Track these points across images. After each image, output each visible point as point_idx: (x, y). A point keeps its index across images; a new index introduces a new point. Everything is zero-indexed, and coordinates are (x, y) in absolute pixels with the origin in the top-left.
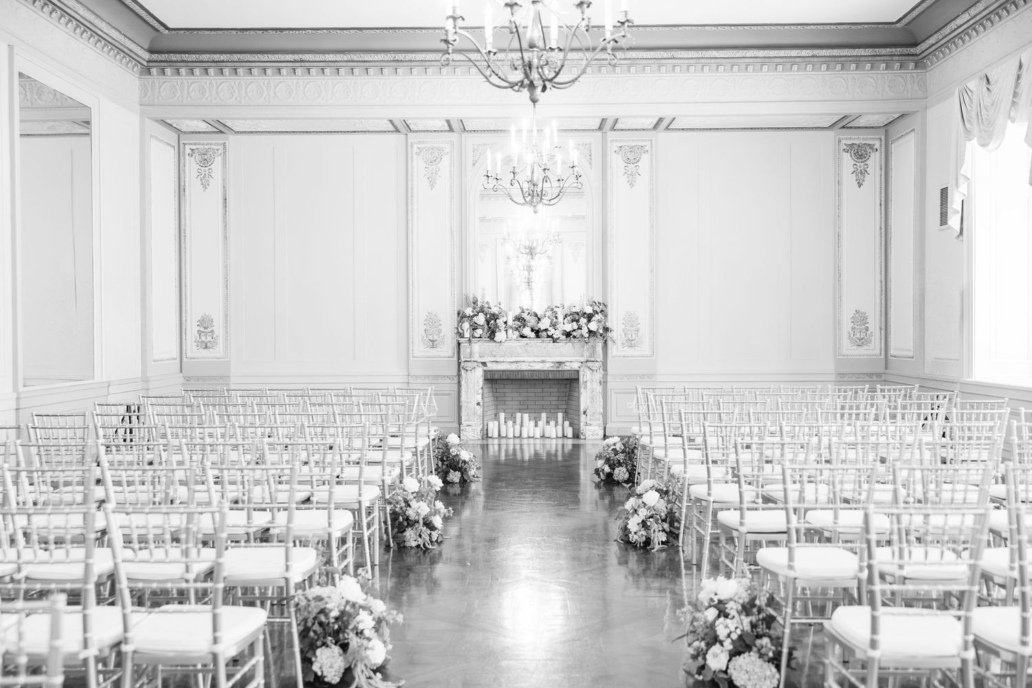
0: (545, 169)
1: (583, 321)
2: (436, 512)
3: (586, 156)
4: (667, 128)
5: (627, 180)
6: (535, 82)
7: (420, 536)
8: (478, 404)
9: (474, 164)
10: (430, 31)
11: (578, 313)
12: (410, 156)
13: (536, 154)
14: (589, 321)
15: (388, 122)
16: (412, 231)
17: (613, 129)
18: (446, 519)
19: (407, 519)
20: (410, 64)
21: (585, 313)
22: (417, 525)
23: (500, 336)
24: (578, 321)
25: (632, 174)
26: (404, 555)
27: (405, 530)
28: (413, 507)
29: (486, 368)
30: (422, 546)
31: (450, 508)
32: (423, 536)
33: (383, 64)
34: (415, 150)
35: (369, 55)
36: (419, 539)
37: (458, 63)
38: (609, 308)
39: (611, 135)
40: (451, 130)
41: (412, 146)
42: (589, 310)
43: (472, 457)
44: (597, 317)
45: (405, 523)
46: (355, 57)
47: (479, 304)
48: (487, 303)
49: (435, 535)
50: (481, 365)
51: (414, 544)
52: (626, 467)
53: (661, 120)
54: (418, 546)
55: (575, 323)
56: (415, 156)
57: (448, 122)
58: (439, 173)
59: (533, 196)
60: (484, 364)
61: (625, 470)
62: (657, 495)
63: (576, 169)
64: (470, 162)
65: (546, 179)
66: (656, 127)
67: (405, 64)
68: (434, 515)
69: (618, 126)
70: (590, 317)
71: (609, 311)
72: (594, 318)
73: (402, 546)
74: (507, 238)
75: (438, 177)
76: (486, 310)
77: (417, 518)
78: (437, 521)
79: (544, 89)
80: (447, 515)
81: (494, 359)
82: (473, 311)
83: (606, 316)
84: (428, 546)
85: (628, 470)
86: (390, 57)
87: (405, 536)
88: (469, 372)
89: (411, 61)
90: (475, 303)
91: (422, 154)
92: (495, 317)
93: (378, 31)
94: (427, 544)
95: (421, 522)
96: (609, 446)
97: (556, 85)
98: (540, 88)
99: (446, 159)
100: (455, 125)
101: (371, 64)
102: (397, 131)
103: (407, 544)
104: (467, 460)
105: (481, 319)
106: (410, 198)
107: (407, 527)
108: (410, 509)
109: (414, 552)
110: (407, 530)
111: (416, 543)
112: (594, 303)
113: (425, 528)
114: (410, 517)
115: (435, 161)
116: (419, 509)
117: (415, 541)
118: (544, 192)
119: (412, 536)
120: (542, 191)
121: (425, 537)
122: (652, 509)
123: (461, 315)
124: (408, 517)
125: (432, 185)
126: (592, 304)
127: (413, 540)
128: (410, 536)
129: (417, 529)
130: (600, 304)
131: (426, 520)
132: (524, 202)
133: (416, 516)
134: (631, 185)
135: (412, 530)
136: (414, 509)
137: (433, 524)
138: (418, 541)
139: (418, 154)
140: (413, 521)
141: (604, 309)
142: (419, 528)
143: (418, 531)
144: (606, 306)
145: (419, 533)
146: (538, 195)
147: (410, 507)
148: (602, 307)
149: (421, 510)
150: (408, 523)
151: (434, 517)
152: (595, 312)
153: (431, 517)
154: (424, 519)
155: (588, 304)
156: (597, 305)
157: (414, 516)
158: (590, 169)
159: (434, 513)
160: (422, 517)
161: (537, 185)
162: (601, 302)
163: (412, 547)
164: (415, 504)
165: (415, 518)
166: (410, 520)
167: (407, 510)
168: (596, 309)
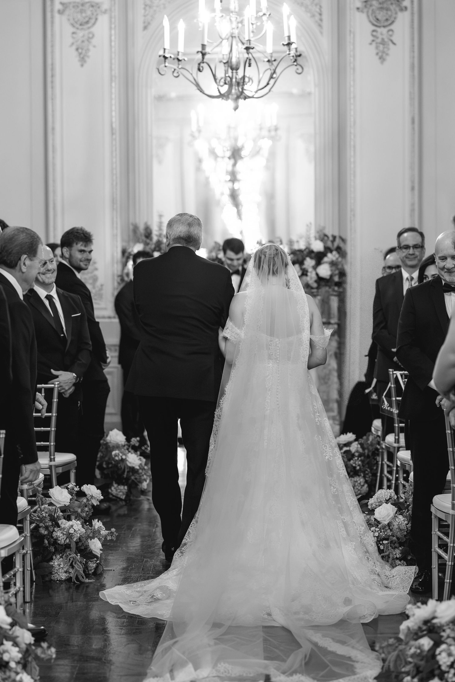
0: (248, 48)
1: (309, 263)
2: (96, 534)
3: (313, 16)
5: (375, 52)
7: (72, 566)
9: (145, 28)
11: (301, 252)
12: (49, 15)
13: (234, 25)
14: (319, 263)
16: (53, 129)
18: (107, 545)
19: (55, 542)
21: (312, 252)
24: (301, 263)
25: (383, 42)
26: (50, 591)
27: (51, 559)
28: (63, 526)
30: (74, 579)
31: (113, 530)
32: (76, 566)
34: (57, 5)
36: (71, 570)
38: (349, 243)
42: (318, 246)
44: (331, 257)
45: (52, 549)
47: (155, 239)
49: (92, 565)
51: (64, 576)
52: (364, 477)
54: (69, 580)
56: (57, 16)
58: (94, 41)
59: (231, 85)
61: (362, 480)
62: (394, 509)
63: (293, 46)
64: (140, 25)
65: (249, 62)
68: (93, 538)
70: (319, 257)
71: (349, 248)
72: (325, 259)
73: (47, 579)
74: (196, 134)
75: (91, 47)
77: (68, 541)
78: (96, 546)
80: (109, 538)
83: (344, 256)
84: (83, 580)
85: (366, 482)
87: (52, 566)
90: (148, 235)
91: (67, 12)
94: (81, 578)
95: (73, 546)
99: (103, 21)
103: (55, 577)
106: (49, 79)
107: (54, 554)
108: (59, 530)
109: (63, 586)
110: (54, 557)
111: (67, 575)
112: (326, 235)
113: (79, 555)
114: (59, 540)
115: (87, 22)
116: (72, 529)
117: (66, 572)
118: (247, 80)
119: (62, 566)
120: (244, 77)
121: (79, 567)
122: (387, 528)
123: (126, 255)
124: (56, 540)
125: (83, 60)
126: (323, 237)
127: (63, 571)
128: (59, 565)
129: (68, 555)
130: (334, 237)
131: (80, 544)
132: (218, 94)
133: (66, 539)
134: (382, 59)
135: (61, 557)
136: (64, 529)
137: (90, 549)
138: (70, 573)
139: (60, 12)
140: (62, 545)
141: (342, 245)
142: (70, 555)
143: (70, 560)
144: (343, 240)
145: (71, 561)
146: (238, 84)
147: (59, 526)
148: (337, 242)
149: (74, 530)
150: (55, 548)
151: (91, 540)
152: (328, 250)
153: (87, 539)
154: (77, 543)
155: (316, 239)
156: (331, 238)
157: (63, 538)
158: (320, 26)
159: (91, 535)
160: (75, 540)
161: (237, 69)
162: (336, 234)
163: (61, 580)
164: (65, 523)
165: (66, 541)
166: (59, 544)
167: (54, 531)
168: (329, 244)
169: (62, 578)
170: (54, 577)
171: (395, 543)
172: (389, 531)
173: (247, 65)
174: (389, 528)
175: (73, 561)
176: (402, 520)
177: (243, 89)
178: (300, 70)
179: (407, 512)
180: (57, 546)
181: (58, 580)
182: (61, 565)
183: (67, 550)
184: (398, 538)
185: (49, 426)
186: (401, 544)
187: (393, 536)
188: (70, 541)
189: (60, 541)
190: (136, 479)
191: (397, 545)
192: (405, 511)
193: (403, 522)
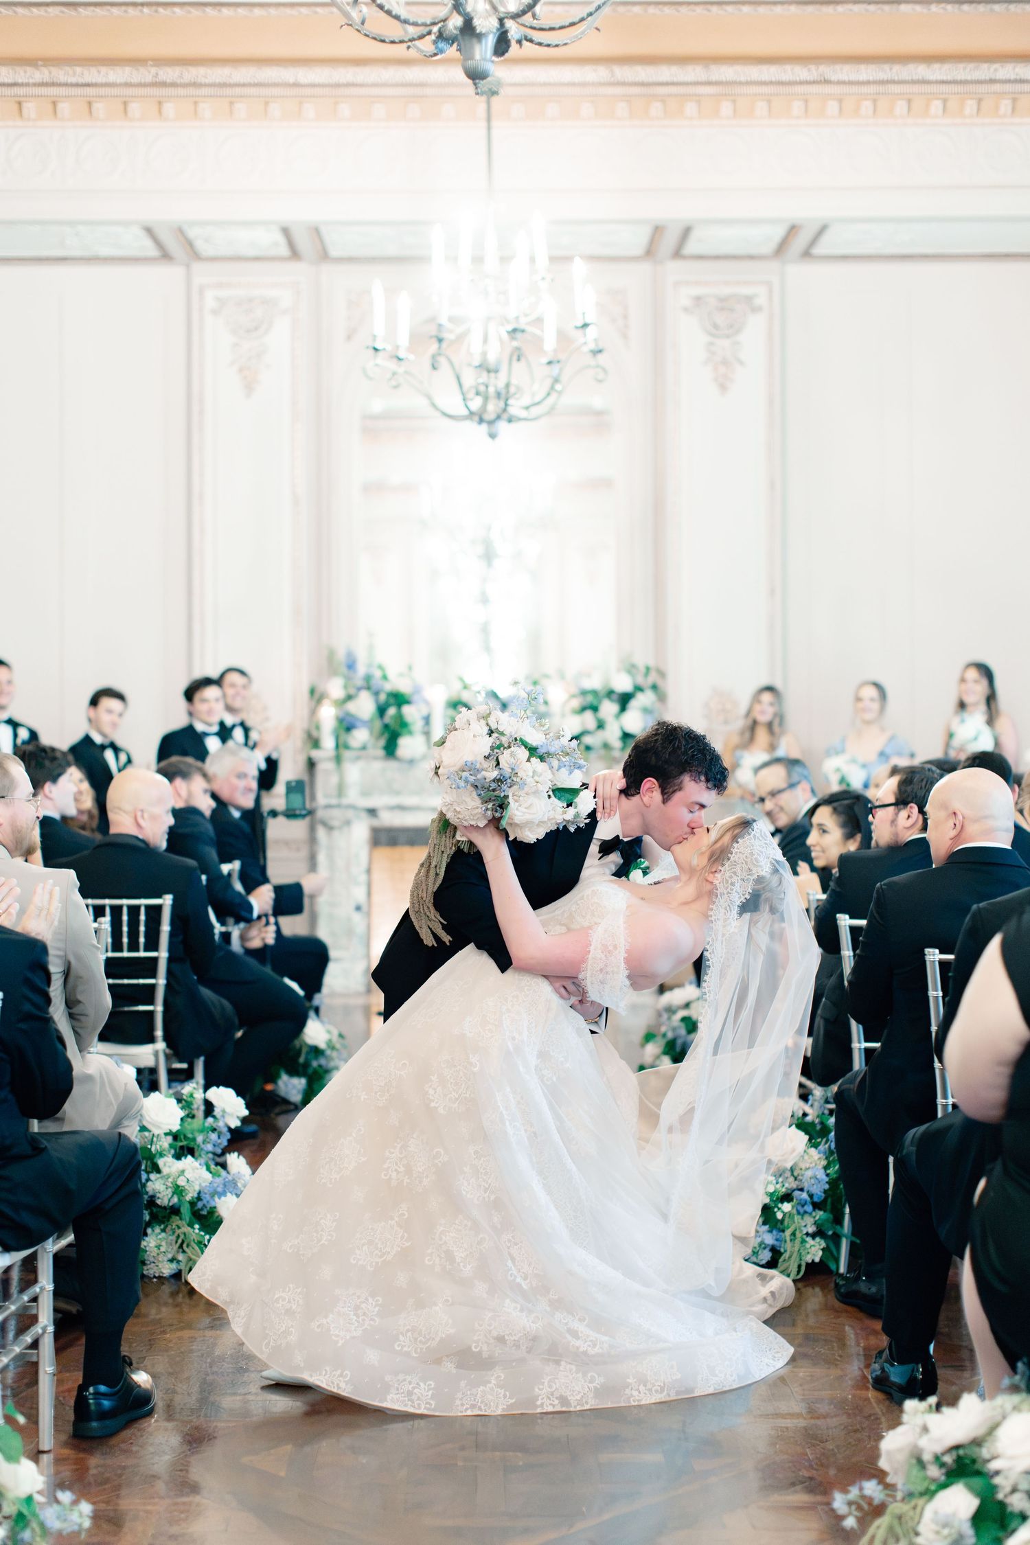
0: (515, 330)
1: (609, 708)
3: (614, 321)
4: (807, 254)
5: (712, 376)
6: (476, 22)
7: (182, 1250)
8: (358, 908)
9: (349, 338)
10: (240, 10)
11: (595, 693)
12: (196, 317)
13: (493, 298)
14: (624, 708)
15: (142, 234)
17: (677, 254)
20: (192, 91)
21: (614, 692)
22: (175, 1220)
23: (409, 745)
24: (595, 709)
25: (725, 362)
28: (165, 1170)
29: (376, 823)
32: (188, 1251)
33: (129, 91)
34: (210, 302)
35: (93, 70)
36: (180, 1257)
37: (308, 91)
38: (670, 679)
39: (674, 270)
40: (295, 254)
41: (201, 291)
42: (623, 684)
43: (335, 1039)
44: (643, 699)
46: (61, 74)
47: (361, 670)
48: (380, 667)
50: (364, 815)
53: (793, 230)
55: (589, 715)
56: (208, 318)
57: (286, 232)
58: (267, 358)
59: (486, 399)
60: (372, 812)
62: (803, 1138)
64: (340, 333)
65: (518, 355)
66: (781, 249)
67: (181, 91)
68: (223, 1194)
69: (691, 247)
70: (624, 700)
71: (670, 687)
72: (634, 703)
75: (262, 368)
76: (377, 681)
77: (175, 1200)
79: (502, 45)
81: (394, 801)
82: (345, 687)
83: (662, 697)
86: (145, 74)
88: (336, 833)
89: (194, 85)
90: (351, 666)
91: (225, 312)
92: (399, 699)
93: (115, 10)
95: (186, 1211)
96: (670, 1010)
97: (537, 36)
98: (490, 41)
99: (282, 326)
100: (303, 243)
101: (102, 91)
102: (165, 256)
103: (150, 1270)
104: (322, 1045)
105: (365, 706)
107: (149, 1224)
108: (158, 1178)
109: (166, 1289)
110: (149, 1231)
111: (174, 1266)
112: (633, 666)
113: (197, 1226)
114: (159, 1198)
115: (256, 329)
116: (182, 1178)
117: (171, 1260)
118: (512, 390)
119: (163, 1249)
120: (508, 386)
121: (194, 1252)
122: (788, 1174)
123: (317, 696)
124: (152, 1199)
125: (249, 387)
126: (631, 669)
127: (166, 1259)
128: (158, 1247)
129: (174, 1229)
130: (648, 669)
131: (200, 1205)
132: (466, 412)
133: (172, 1196)
134: (723, 388)
135: (163, 1231)
136: (168, 1176)
137: (219, 1216)
138: (178, 1262)
139: (215, 312)
140: (165, 1208)
141: (660, 683)
142: (179, 1228)
143: (178, 1237)
144: (662, 674)
145: (180, 1241)
146: (498, 395)
147: (158, 1171)
148: (653, 678)
149: (186, 1180)
150: (151, 1214)
151: (219, 1198)
152: (638, 689)
153: (212, 1196)
154: (192, 1204)
155: (619, 670)
156: (643, 670)
157: (167, 1195)
158: (625, 336)
159: (220, 1189)
160: (188, 1198)
161: (496, 371)
162: (651, 663)
163: (162, 1277)
164: (170, 1164)
165: (172, 1200)
166: (158, 1206)
167: (148, 1180)
168: (640, 680)
169: (164, 1272)
170: (148, 1270)
171: (806, 1203)
172: (792, 1179)
173: (515, 358)
174: (793, 1175)
175: (183, 1242)
176: (816, 1158)
177: (506, 405)
178: (601, 376)
179: (826, 1143)
180: (155, 1210)
181: (155, 1277)
182: (161, 1248)
183: (173, 1217)
184: (811, 1196)
185: (154, 976)
186: (816, 1206)
187: (802, 1190)
188: (179, 1199)
189: (160, 1200)
190: (320, 1066)
191: (809, 1208)
192: (820, 1142)
193: (818, 1162)
